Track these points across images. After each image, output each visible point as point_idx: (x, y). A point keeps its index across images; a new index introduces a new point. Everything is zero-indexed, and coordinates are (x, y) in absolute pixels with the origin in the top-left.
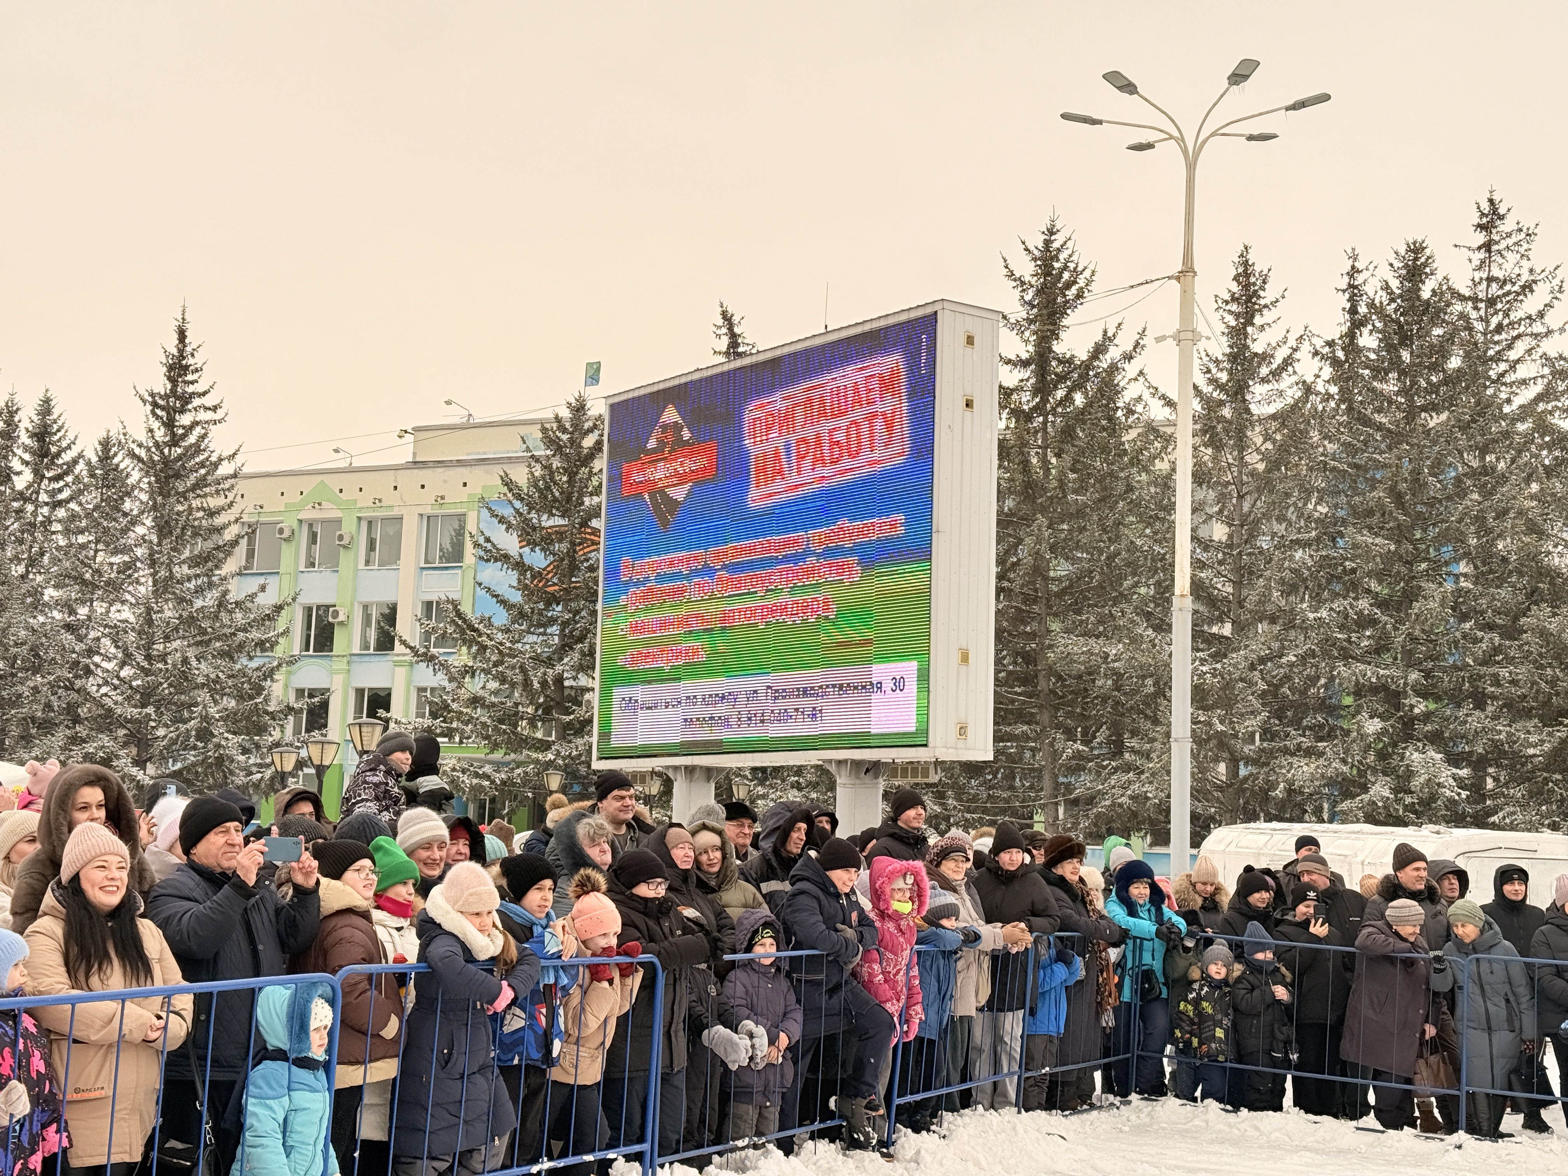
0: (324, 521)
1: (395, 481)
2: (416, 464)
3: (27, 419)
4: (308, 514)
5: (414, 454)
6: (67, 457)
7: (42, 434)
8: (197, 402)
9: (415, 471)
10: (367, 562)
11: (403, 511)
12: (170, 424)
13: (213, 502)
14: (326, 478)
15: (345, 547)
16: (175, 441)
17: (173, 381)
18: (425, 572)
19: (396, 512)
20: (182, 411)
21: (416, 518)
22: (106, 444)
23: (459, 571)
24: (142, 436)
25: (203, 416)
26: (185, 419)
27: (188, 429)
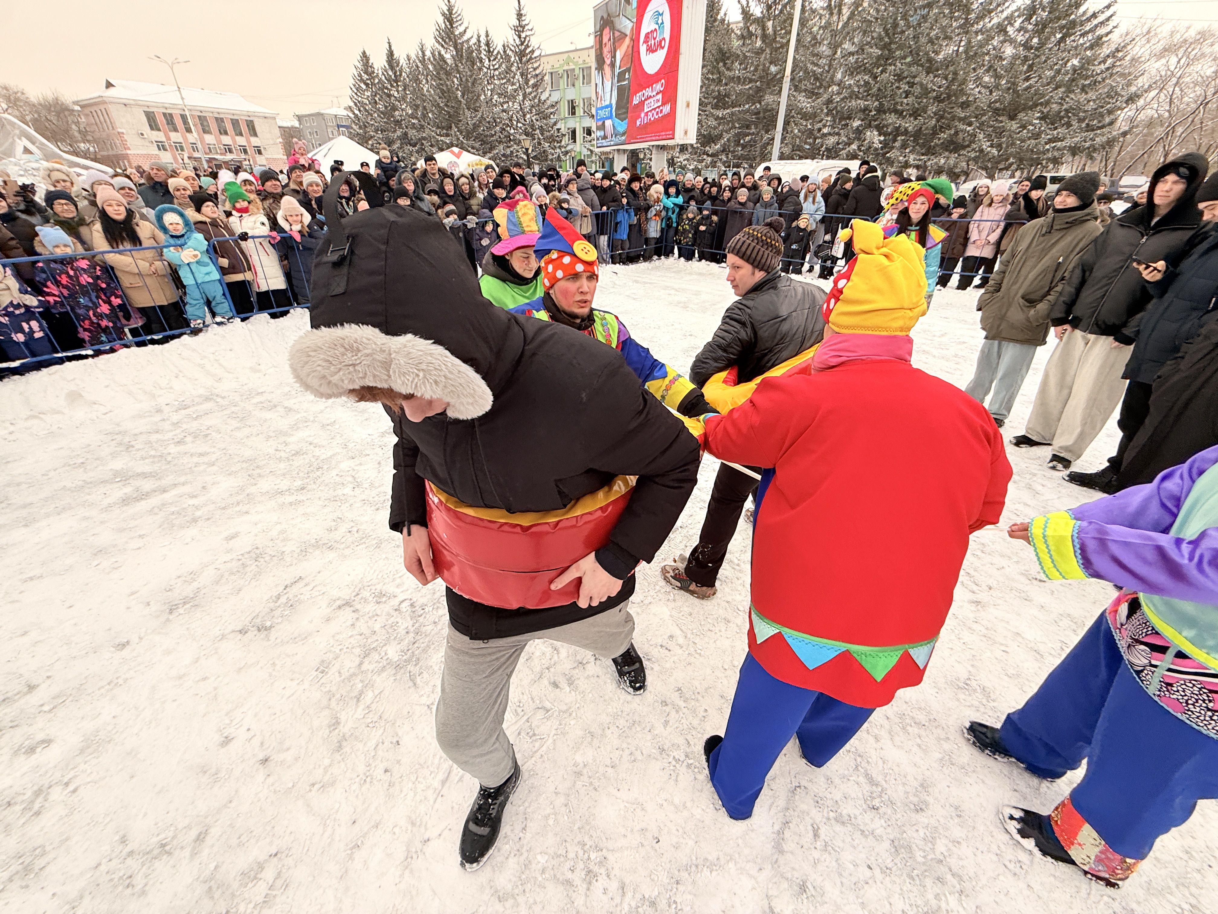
0: (570, 70)
1: (588, 53)
3: (483, 40)
4: (566, 68)
6: (495, 52)
7: (488, 44)
8: (526, 28)
10: (583, 84)
12: (520, 37)
13: (535, 65)
14: (570, 54)
15: (576, 79)
16: (522, 44)
17: (519, 20)
20: (523, 31)
22: (504, 46)
24: (512, 42)
25: (528, 33)
26: (523, 35)
27: (525, 38)
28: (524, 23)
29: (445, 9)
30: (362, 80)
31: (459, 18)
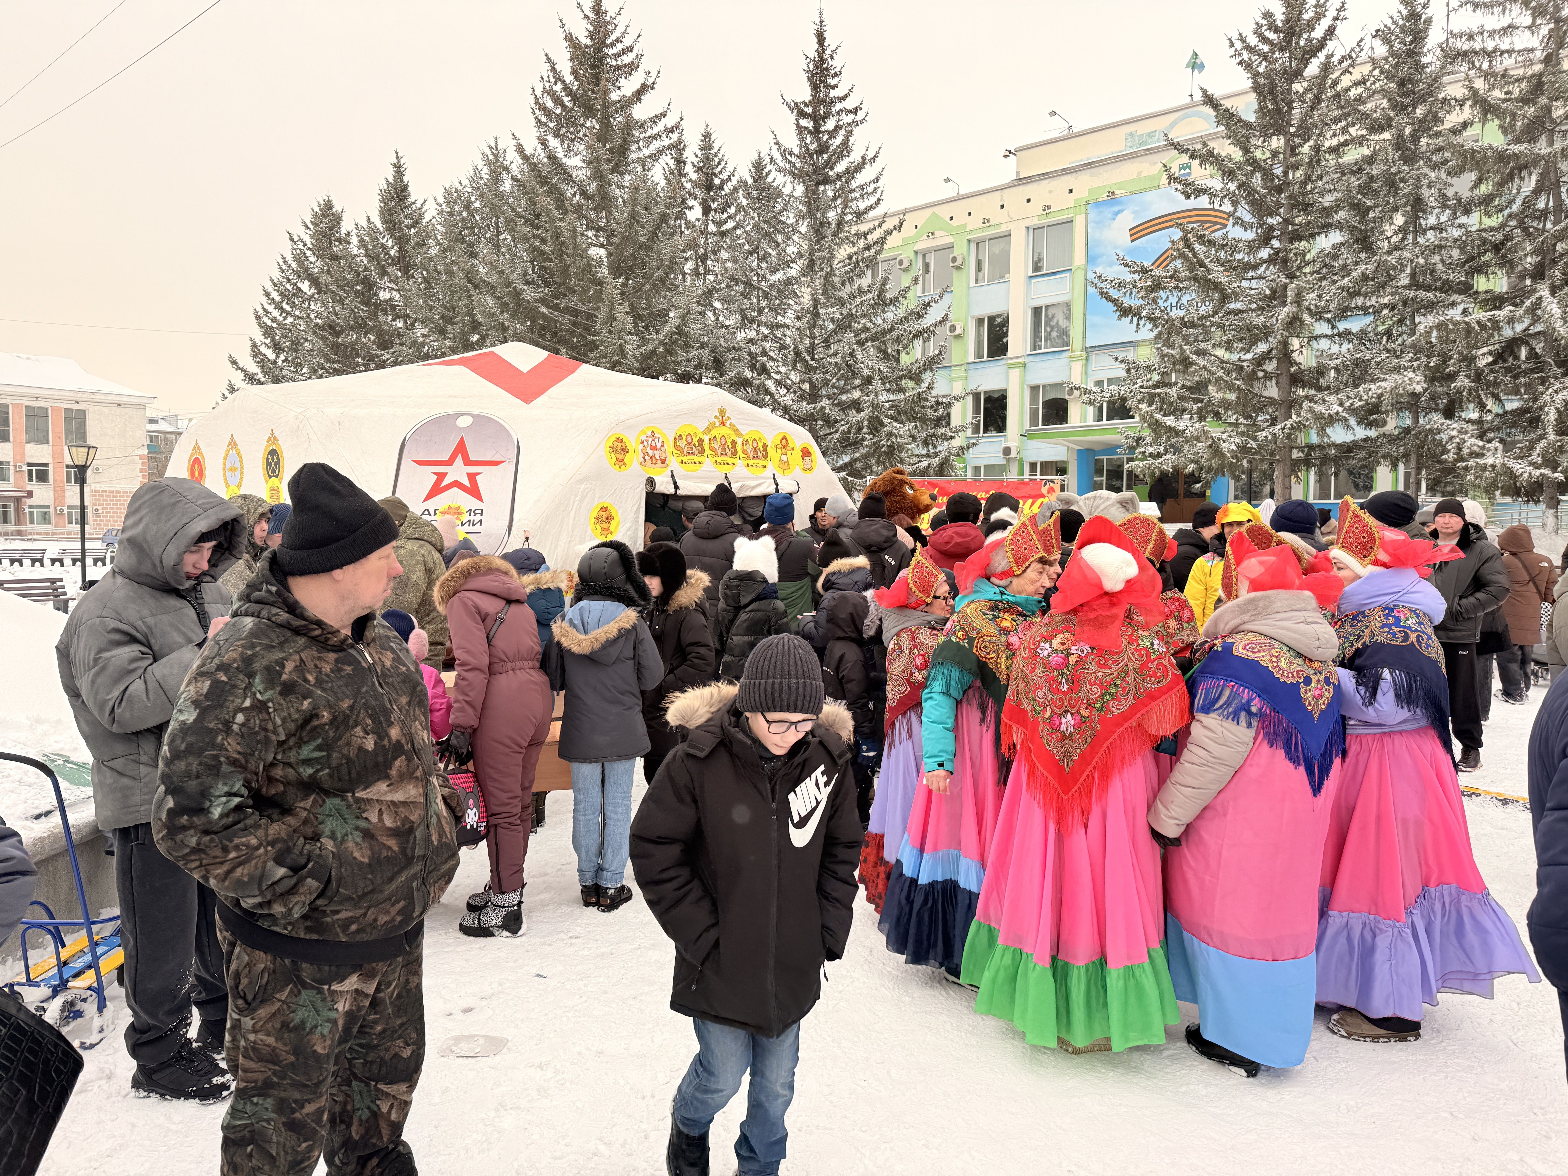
0: (936, 249)
1: (1002, 199)
2: (1021, 181)
3: (693, 154)
4: (922, 245)
5: (1018, 173)
6: (728, 187)
7: (706, 168)
9: (1021, 188)
10: (977, 281)
11: (1011, 226)
13: (859, 207)
14: (938, 209)
15: (958, 268)
16: (822, 150)
18: (1033, 281)
19: (1003, 229)
20: (827, 117)
21: (1024, 230)
22: (759, 164)
23: (1067, 275)
25: (845, 119)
27: (833, 133)
28: (833, 93)
29: (581, 32)
30: (305, 273)
31: (627, 59)
